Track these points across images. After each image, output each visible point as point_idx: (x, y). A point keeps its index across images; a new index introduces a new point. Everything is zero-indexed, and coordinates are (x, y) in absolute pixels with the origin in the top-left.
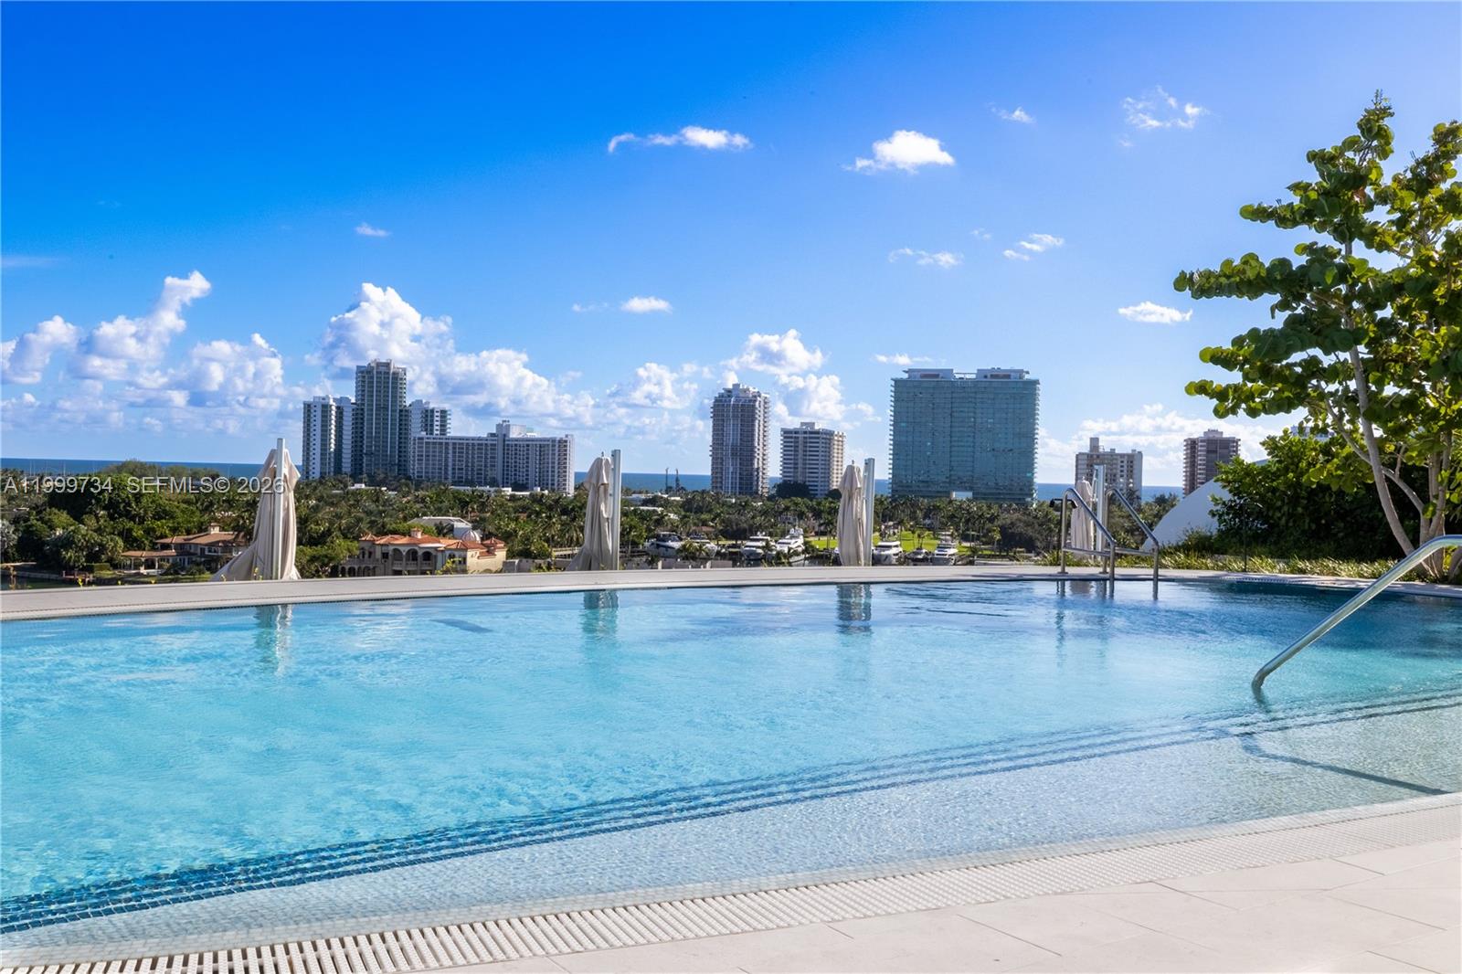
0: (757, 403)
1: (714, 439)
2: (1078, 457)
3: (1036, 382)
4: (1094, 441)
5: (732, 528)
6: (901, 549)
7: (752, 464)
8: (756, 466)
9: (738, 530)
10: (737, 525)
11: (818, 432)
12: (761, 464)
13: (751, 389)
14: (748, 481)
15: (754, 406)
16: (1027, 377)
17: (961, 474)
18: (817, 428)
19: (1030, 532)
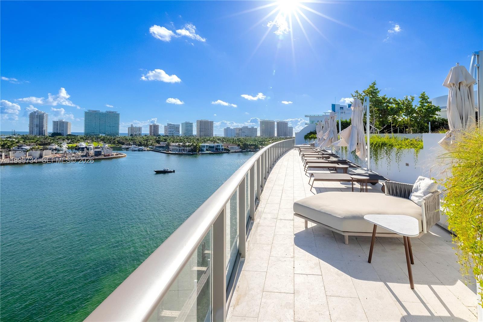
0: (44, 115)
1: (30, 123)
2: (129, 128)
3: (119, 114)
4: (132, 125)
5: (43, 143)
6: (93, 146)
7: (43, 129)
8: (44, 129)
9: (44, 143)
10: (44, 142)
11: (64, 122)
12: (45, 129)
13: (42, 112)
14: (41, 133)
15: (43, 116)
16: (117, 113)
17: (102, 131)
18: (63, 121)
19: (123, 141)
